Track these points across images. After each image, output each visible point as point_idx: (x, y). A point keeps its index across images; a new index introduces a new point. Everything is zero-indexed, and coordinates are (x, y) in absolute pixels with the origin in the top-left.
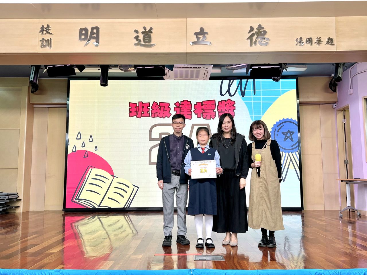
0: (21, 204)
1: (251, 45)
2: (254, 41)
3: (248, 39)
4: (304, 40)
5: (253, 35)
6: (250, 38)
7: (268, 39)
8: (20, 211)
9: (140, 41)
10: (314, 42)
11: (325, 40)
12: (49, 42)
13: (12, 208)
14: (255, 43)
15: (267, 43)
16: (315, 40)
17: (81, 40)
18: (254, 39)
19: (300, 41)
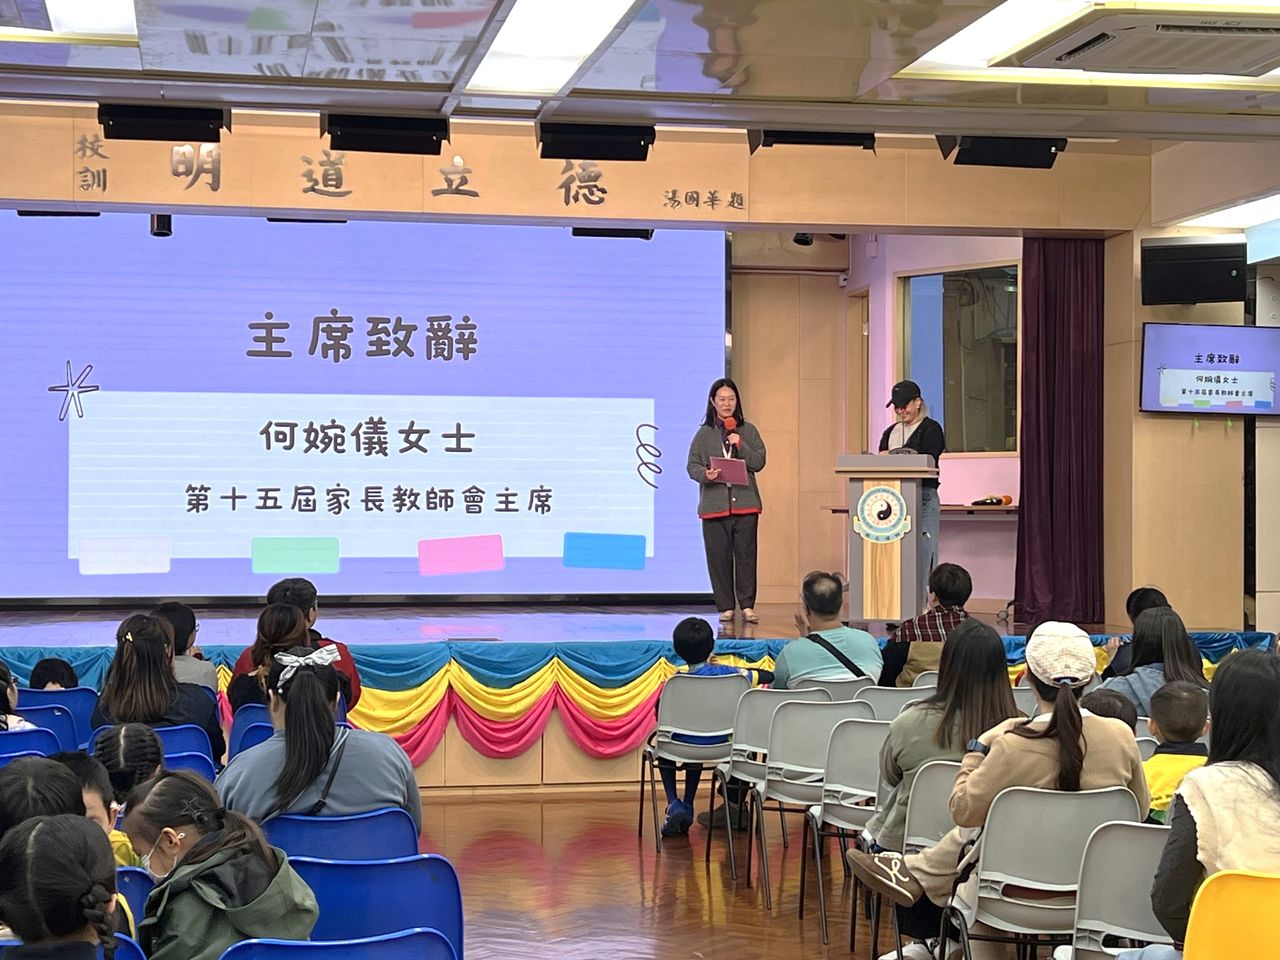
1: (567, 203)
2: (573, 193)
3: (561, 187)
4: (681, 198)
5: (571, 179)
6: (566, 186)
7: (604, 191)
9: (316, 183)
10: (701, 202)
11: (725, 197)
12: (102, 179)
14: (576, 199)
15: (601, 200)
16: (705, 197)
17: (177, 174)
18: (574, 188)
19: (673, 198)
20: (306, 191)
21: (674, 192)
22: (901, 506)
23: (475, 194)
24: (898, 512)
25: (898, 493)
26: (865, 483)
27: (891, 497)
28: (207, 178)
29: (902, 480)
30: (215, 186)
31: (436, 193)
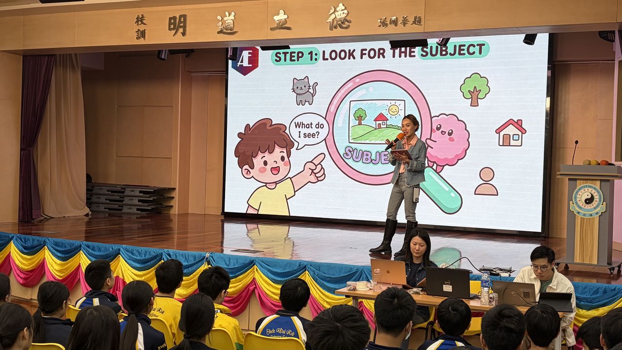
12: (143, 34)
22: (600, 196)
24: (598, 200)
25: (598, 188)
26: (578, 182)
27: (594, 191)
29: (601, 180)
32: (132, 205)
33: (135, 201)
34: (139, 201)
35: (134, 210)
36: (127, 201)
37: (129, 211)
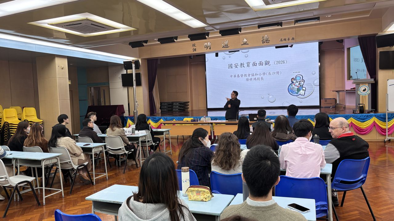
0: (190, 107)
1: (263, 43)
5: (264, 39)
6: (263, 41)
7: (269, 40)
8: (190, 109)
10: (286, 40)
11: (291, 38)
12: (195, 50)
13: (186, 108)
14: (264, 42)
15: (269, 42)
17: (205, 48)
18: (264, 41)
19: (281, 40)
20: (223, 47)
21: (282, 39)
23: (248, 44)
28: (209, 48)
30: (210, 49)
31: (242, 45)
32: (176, 108)
33: (177, 107)
34: (179, 107)
35: (177, 110)
36: (174, 107)
37: (175, 110)
